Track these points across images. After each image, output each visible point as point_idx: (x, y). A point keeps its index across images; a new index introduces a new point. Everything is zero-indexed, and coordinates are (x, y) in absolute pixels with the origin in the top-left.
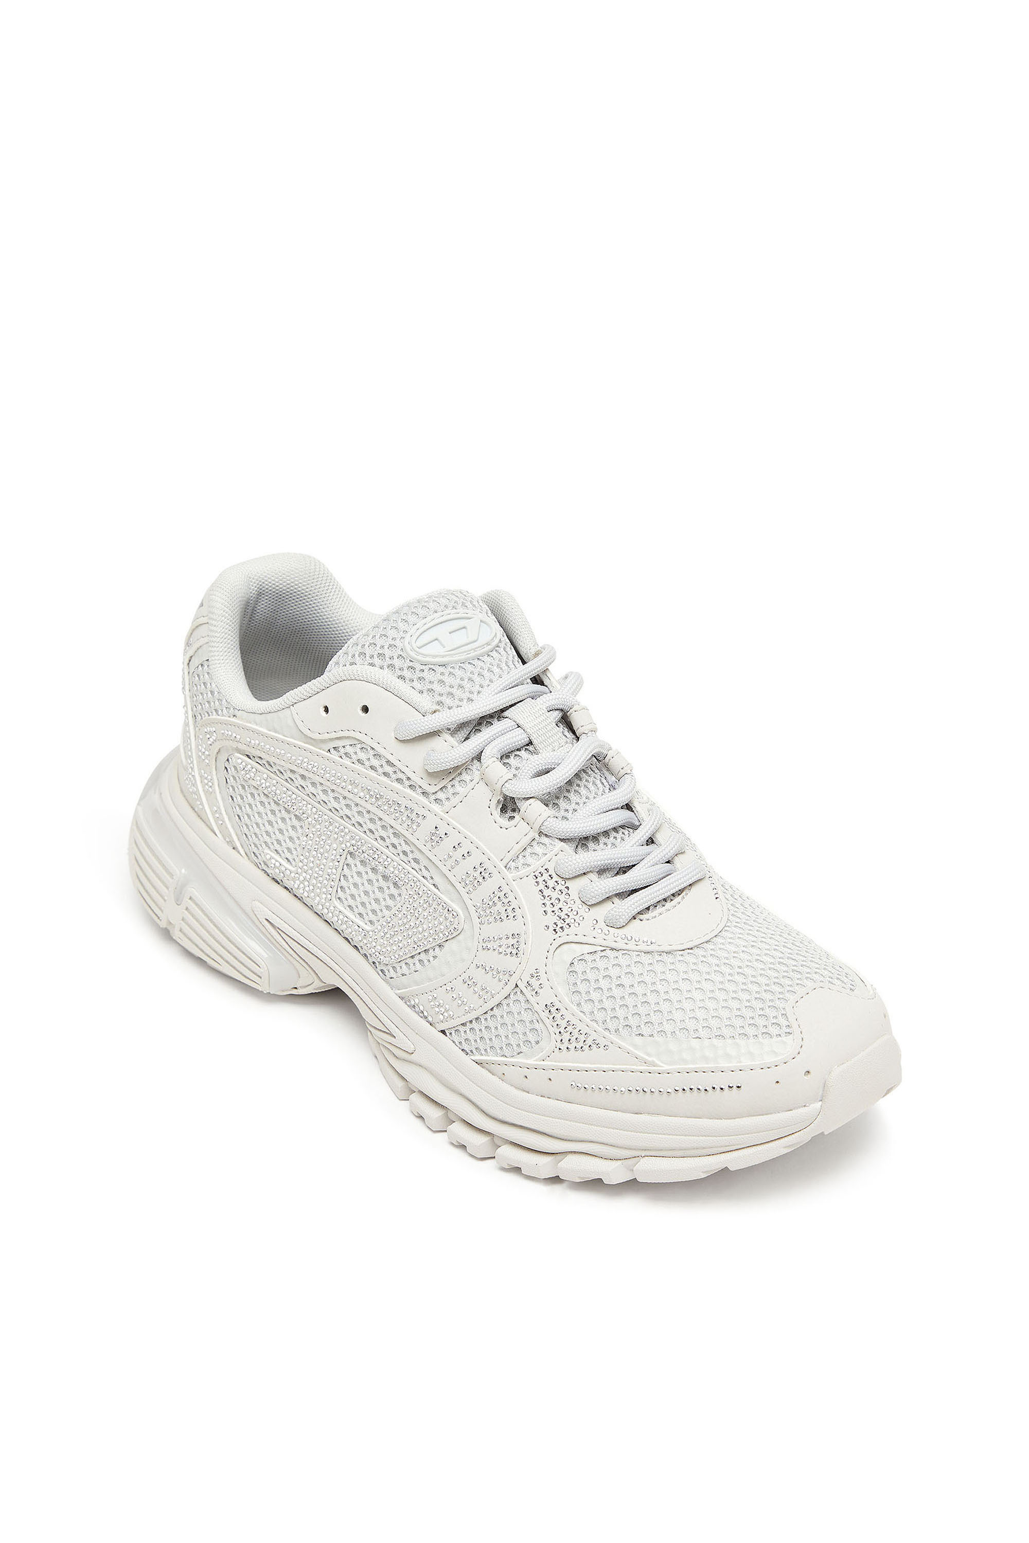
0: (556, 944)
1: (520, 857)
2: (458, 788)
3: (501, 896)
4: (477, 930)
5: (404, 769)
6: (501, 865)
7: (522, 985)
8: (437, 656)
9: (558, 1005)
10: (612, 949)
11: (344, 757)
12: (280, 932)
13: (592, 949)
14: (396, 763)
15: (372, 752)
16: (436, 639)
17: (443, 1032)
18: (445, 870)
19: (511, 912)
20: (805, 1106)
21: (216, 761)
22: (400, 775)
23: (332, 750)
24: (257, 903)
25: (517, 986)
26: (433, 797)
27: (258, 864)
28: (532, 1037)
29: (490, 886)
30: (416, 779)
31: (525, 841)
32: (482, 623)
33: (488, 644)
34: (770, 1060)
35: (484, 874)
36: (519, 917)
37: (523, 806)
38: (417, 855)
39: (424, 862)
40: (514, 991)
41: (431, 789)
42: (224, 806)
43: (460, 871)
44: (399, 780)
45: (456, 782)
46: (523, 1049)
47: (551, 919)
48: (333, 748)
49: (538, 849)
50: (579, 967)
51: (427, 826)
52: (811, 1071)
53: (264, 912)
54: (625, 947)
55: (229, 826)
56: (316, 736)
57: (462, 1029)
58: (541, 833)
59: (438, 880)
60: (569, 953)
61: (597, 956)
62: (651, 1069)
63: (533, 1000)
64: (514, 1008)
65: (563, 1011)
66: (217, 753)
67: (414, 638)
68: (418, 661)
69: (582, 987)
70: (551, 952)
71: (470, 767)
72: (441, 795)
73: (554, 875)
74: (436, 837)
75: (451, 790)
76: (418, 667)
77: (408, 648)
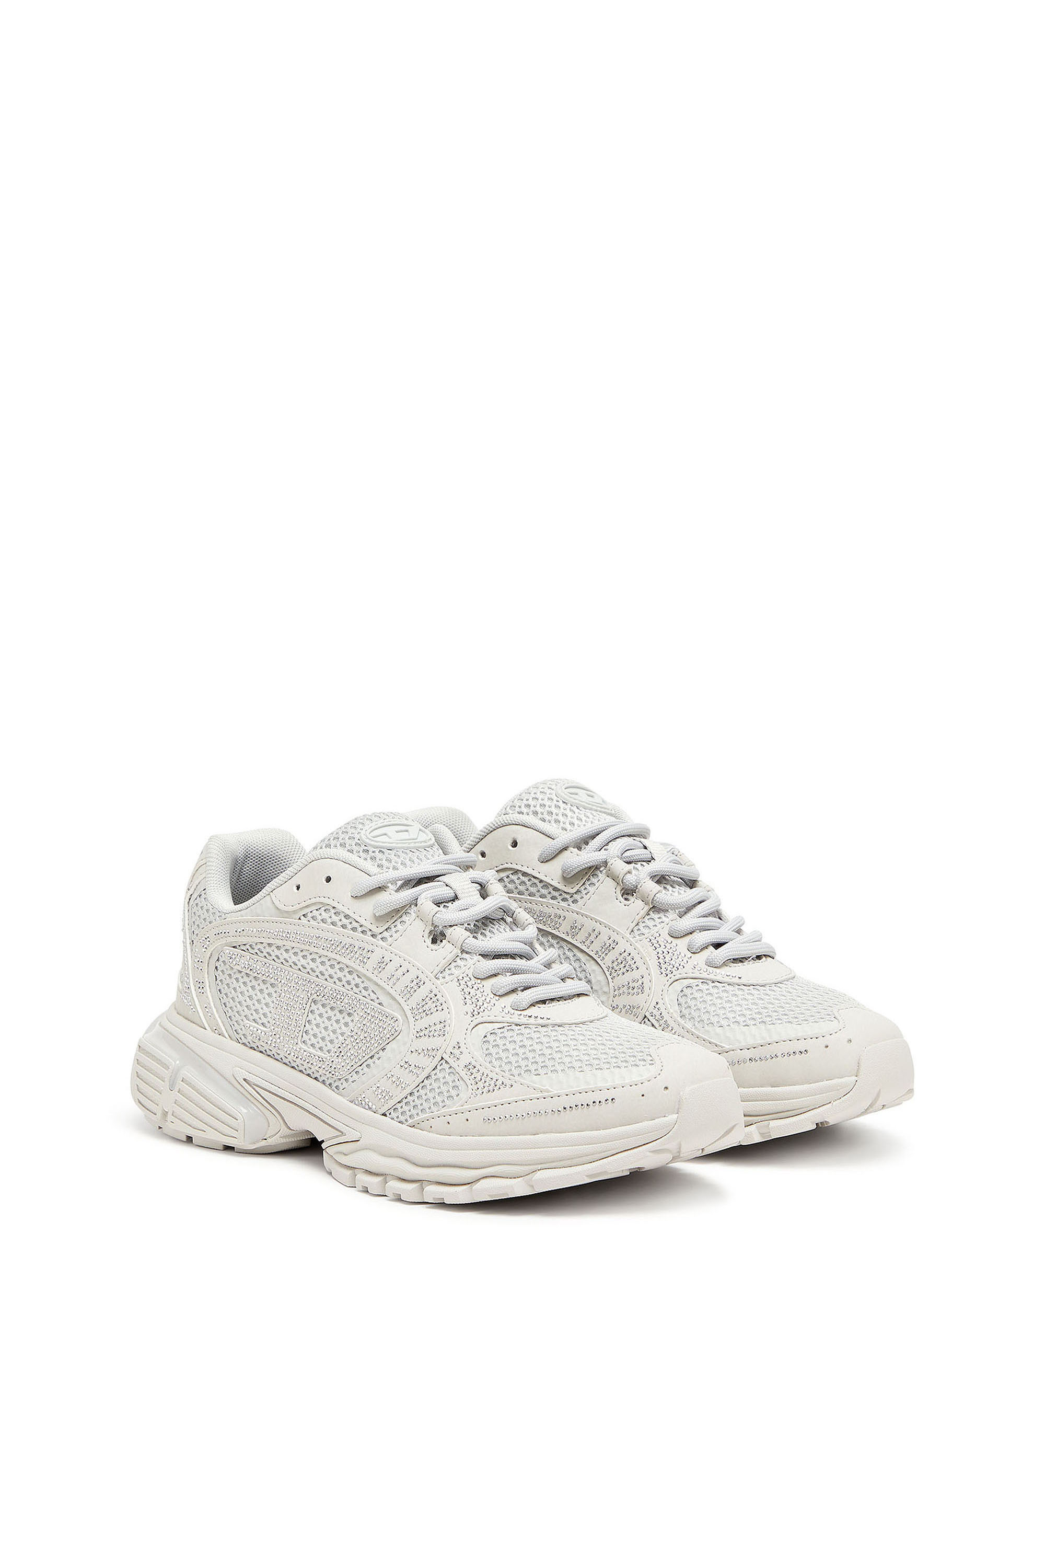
0: (473, 1025)
1: (447, 969)
2: (399, 927)
3: (433, 996)
4: (412, 1025)
5: (358, 919)
6: (432, 976)
7: (446, 1057)
8: (385, 843)
9: (474, 1063)
10: (517, 1025)
11: (311, 920)
12: (255, 1087)
13: (501, 1025)
14: (351, 915)
15: (333, 911)
16: (385, 834)
17: (384, 1115)
18: (388, 988)
19: (440, 1006)
20: (665, 1116)
21: (208, 966)
22: (355, 924)
23: (302, 918)
24: (237, 1068)
25: (442, 1058)
26: (380, 936)
27: (239, 1039)
28: (454, 1093)
29: (423, 992)
30: (367, 924)
31: (450, 957)
32: (420, 832)
33: (425, 842)
34: (636, 1079)
35: (419, 983)
36: (445, 1009)
37: (448, 932)
38: (367, 984)
39: (372, 987)
40: (440, 1063)
41: (376, 931)
42: (213, 1002)
43: (400, 986)
44: (354, 929)
45: (398, 923)
46: (447, 1102)
47: (469, 1008)
48: (303, 915)
49: (459, 962)
50: (490, 1038)
51: (375, 958)
52: (669, 1088)
53: (242, 1074)
54: (526, 1022)
55: (217, 1016)
56: (290, 909)
57: (399, 1106)
58: (463, 951)
59: (383, 999)
60: (482, 1030)
61: (505, 1030)
62: (545, 1094)
63: (454, 1065)
64: (440, 1075)
65: (478, 1067)
66: (210, 957)
67: (369, 831)
68: (370, 845)
69: (493, 1051)
70: (470, 1029)
71: (409, 911)
72: (386, 934)
73: (472, 978)
74: (382, 964)
75: (394, 929)
76: (371, 849)
77: (364, 837)
